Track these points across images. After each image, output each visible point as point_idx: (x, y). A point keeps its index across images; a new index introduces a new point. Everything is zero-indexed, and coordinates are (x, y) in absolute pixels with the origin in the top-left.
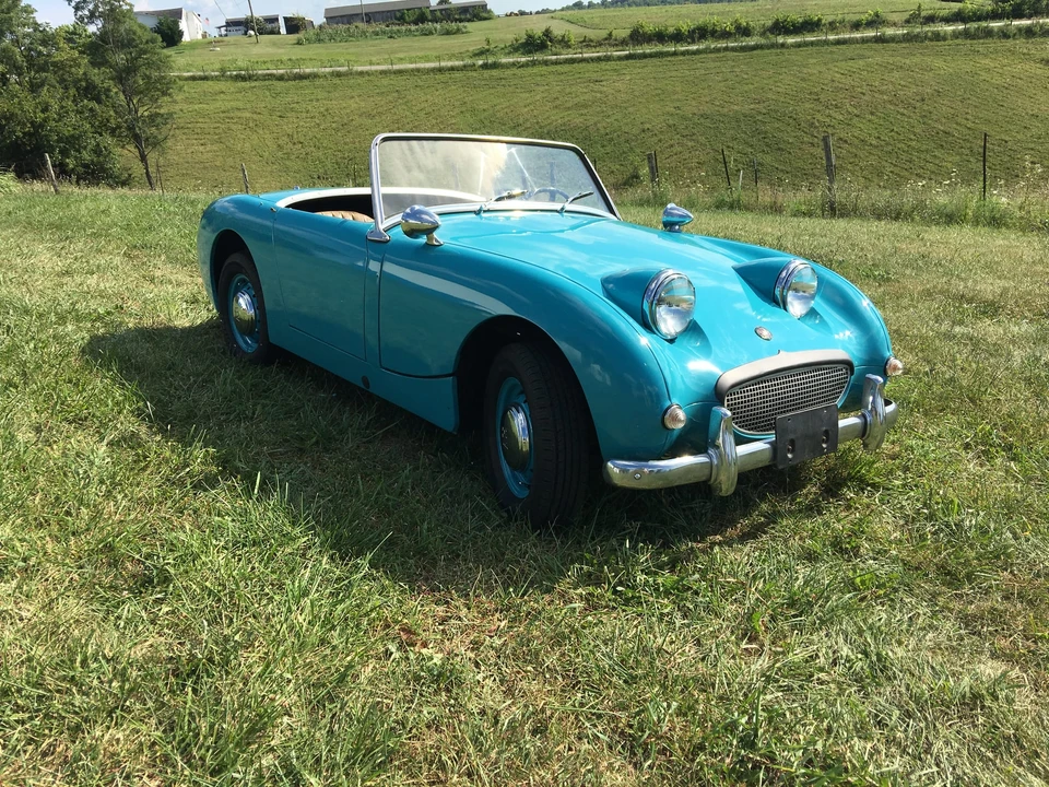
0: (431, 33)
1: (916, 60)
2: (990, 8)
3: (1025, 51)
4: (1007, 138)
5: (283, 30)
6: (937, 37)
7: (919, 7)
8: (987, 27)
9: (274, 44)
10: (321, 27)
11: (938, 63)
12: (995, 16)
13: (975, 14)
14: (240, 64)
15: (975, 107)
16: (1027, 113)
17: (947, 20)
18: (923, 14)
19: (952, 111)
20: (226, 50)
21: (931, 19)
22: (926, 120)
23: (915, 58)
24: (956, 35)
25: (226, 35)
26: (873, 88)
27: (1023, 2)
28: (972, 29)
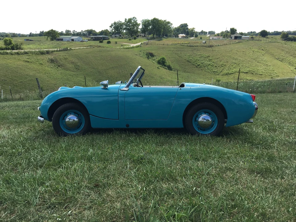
15: (11, 73)
27: (13, 46)
28: (2, 52)
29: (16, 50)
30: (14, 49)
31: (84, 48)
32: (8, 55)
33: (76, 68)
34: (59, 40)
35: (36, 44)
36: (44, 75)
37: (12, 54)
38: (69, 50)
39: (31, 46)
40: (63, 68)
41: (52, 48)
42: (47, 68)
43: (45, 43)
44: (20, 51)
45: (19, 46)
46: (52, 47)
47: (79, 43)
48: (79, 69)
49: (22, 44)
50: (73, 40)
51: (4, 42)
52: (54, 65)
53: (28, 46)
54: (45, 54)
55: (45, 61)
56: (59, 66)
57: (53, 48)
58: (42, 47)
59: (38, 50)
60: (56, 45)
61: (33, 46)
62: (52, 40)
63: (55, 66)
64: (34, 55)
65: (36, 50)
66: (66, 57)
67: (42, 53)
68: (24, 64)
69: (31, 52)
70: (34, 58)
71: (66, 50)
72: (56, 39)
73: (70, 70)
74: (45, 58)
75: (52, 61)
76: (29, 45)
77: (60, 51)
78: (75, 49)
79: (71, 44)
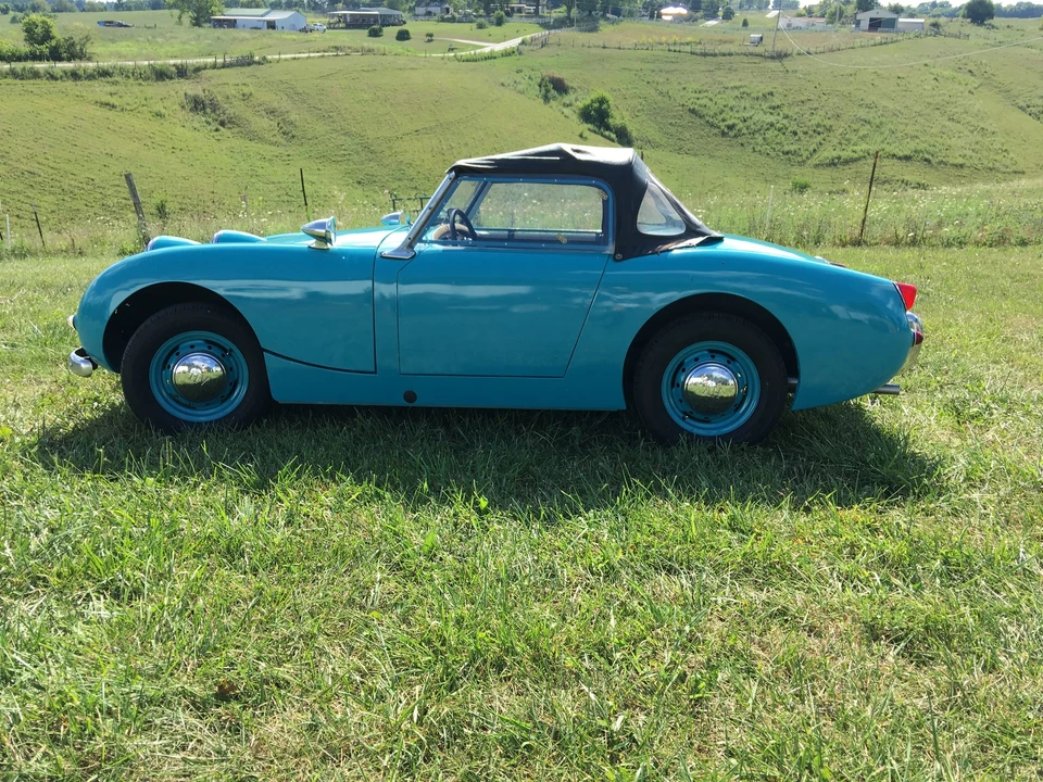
2: (26, 49)
3: (78, 93)
8: (32, 68)
12: (35, 57)
13: (13, 55)
15: (51, 146)
19: (30, 152)
22: (5, 160)
27: (58, 45)
28: (18, 69)
29: (69, 60)
30: (60, 59)
31: (312, 55)
32: (38, 81)
33: (284, 133)
34: (220, 23)
35: (141, 39)
36: (169, 157)
37: (53, 77)
38: (259, 63)
39: (123, 47)
40: (237, 130)
41: (196, 57)
42: (179, 130)
43: (172, 38)
44: (83, 65)
45: (78, 48)
46: (196, 50)
47: (294, 37)
48: (293, 137)
49: (87, 38)
50: (272, 25)
51: (26, 31)
52: (204, 119)
53: (113, 47)
54: (171, 78)
55: (174, 103)
56: (222, 124)
57: (202, 56)
58: (162, 51)
59: (146, 63)
60: (209, 45)
61: (128, 46)
62: (197, 23)
63: (208, 123)
64: (131, 81)
65: (140, 63)
66: (246, 90)
67: (161, 75)
68: (99, 113)
69: (123, 71)
70: (131, 93)
71: (247, 62)
72: (209, 21)
73: (261, 139)
74: (173, 93)
75: (197, 105)
76: (113, 41)
77: (224, 66)
78: (278, 61)
79: (265, 41)
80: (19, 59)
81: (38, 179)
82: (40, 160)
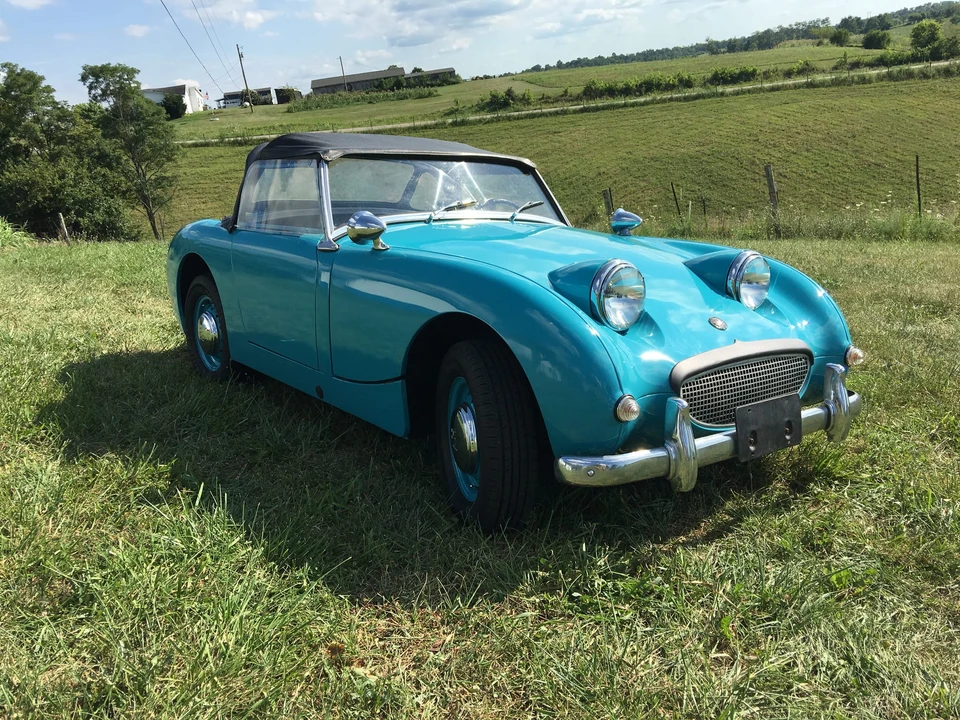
0: (404, 98)
1: (847, 101)
2: (910, 53)
3: (945, 89)
4: (934, 167)
5: (275, 101)
6: (863, 80)
7: (845, 55)
8: (908, 69)
9: (267, 113)
10: (308, 96)
11: (865, 103)
12: (915, 59)
13: (896, 59)
14: (237, 131)
15: (903, 140)
16: (951, 145)
17: (871, 65)
18: (849, 61)
19: (882, 146)
20: (224, 120)
21: (856, 65)
22: (858, 154)
23: (846, 100)
24: (880, 78)
25: (224, 107)
26: (807, 128)
27: (940, 46)
28: (895, 72)
29: (947, 59)
30: (938, 59)
32: (912, 81)
37: (925, 76)
51: (914, 36)
80: (900, 62)
81: (882, 170)
82: (888, 153)
